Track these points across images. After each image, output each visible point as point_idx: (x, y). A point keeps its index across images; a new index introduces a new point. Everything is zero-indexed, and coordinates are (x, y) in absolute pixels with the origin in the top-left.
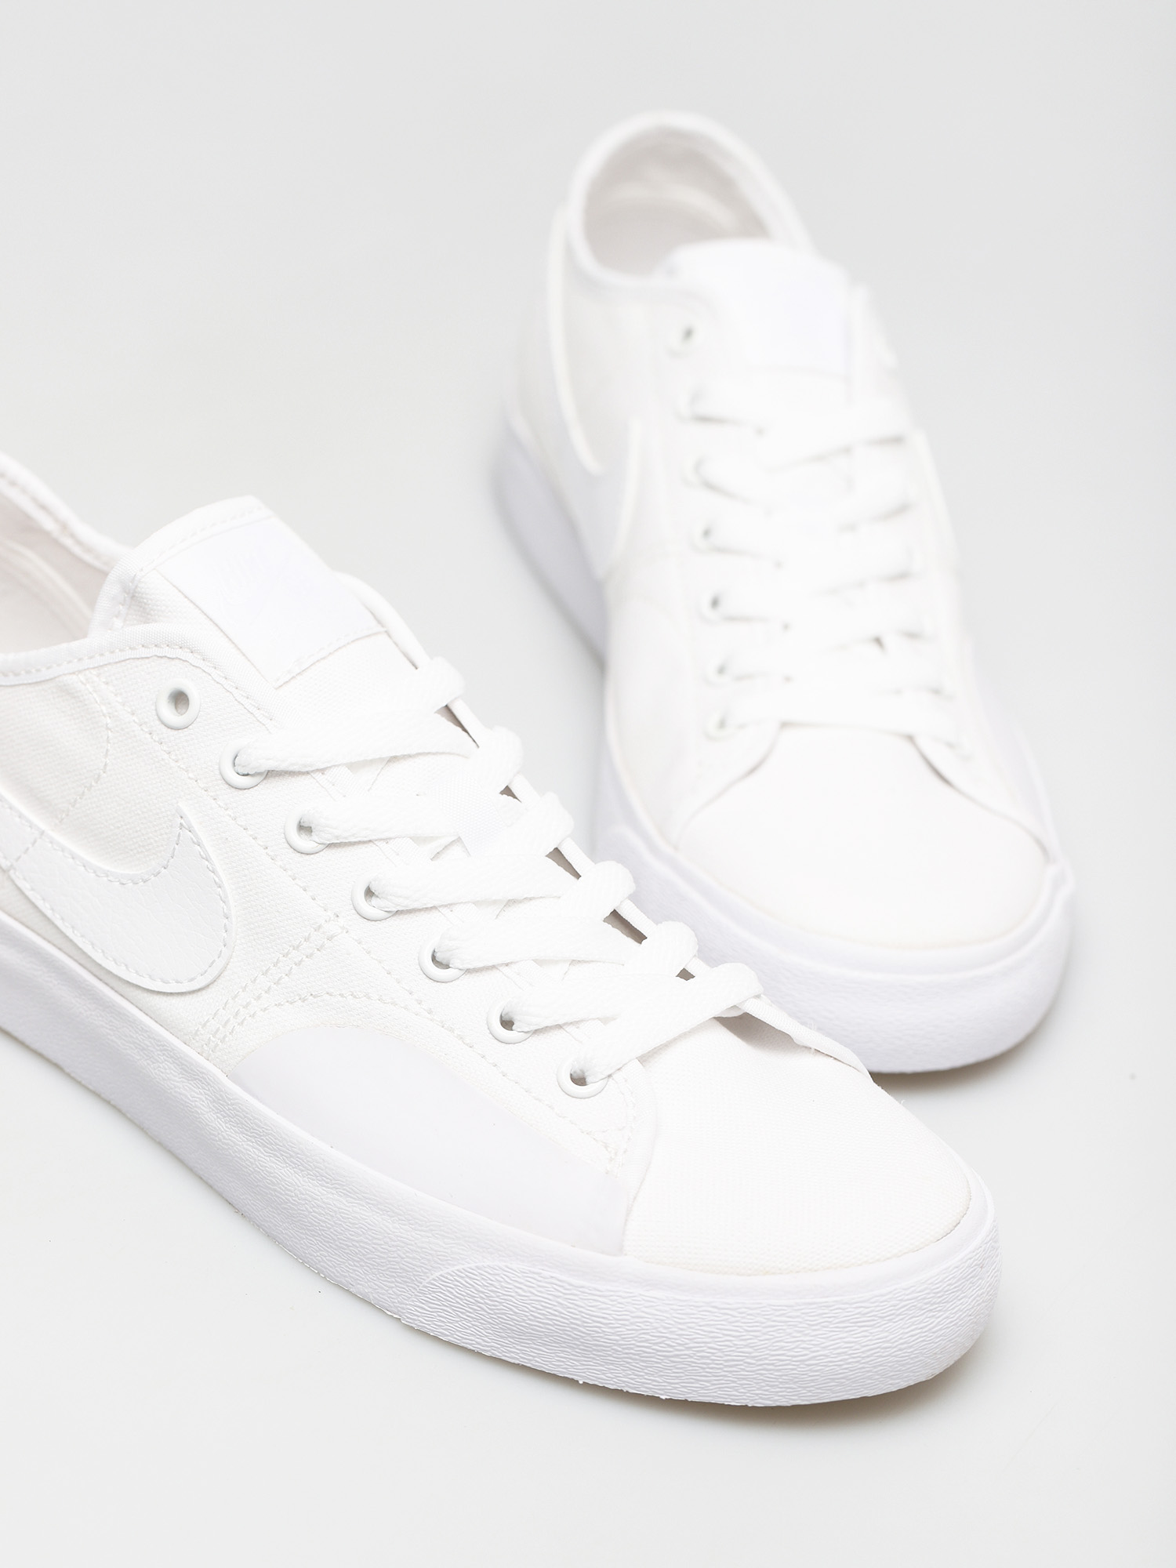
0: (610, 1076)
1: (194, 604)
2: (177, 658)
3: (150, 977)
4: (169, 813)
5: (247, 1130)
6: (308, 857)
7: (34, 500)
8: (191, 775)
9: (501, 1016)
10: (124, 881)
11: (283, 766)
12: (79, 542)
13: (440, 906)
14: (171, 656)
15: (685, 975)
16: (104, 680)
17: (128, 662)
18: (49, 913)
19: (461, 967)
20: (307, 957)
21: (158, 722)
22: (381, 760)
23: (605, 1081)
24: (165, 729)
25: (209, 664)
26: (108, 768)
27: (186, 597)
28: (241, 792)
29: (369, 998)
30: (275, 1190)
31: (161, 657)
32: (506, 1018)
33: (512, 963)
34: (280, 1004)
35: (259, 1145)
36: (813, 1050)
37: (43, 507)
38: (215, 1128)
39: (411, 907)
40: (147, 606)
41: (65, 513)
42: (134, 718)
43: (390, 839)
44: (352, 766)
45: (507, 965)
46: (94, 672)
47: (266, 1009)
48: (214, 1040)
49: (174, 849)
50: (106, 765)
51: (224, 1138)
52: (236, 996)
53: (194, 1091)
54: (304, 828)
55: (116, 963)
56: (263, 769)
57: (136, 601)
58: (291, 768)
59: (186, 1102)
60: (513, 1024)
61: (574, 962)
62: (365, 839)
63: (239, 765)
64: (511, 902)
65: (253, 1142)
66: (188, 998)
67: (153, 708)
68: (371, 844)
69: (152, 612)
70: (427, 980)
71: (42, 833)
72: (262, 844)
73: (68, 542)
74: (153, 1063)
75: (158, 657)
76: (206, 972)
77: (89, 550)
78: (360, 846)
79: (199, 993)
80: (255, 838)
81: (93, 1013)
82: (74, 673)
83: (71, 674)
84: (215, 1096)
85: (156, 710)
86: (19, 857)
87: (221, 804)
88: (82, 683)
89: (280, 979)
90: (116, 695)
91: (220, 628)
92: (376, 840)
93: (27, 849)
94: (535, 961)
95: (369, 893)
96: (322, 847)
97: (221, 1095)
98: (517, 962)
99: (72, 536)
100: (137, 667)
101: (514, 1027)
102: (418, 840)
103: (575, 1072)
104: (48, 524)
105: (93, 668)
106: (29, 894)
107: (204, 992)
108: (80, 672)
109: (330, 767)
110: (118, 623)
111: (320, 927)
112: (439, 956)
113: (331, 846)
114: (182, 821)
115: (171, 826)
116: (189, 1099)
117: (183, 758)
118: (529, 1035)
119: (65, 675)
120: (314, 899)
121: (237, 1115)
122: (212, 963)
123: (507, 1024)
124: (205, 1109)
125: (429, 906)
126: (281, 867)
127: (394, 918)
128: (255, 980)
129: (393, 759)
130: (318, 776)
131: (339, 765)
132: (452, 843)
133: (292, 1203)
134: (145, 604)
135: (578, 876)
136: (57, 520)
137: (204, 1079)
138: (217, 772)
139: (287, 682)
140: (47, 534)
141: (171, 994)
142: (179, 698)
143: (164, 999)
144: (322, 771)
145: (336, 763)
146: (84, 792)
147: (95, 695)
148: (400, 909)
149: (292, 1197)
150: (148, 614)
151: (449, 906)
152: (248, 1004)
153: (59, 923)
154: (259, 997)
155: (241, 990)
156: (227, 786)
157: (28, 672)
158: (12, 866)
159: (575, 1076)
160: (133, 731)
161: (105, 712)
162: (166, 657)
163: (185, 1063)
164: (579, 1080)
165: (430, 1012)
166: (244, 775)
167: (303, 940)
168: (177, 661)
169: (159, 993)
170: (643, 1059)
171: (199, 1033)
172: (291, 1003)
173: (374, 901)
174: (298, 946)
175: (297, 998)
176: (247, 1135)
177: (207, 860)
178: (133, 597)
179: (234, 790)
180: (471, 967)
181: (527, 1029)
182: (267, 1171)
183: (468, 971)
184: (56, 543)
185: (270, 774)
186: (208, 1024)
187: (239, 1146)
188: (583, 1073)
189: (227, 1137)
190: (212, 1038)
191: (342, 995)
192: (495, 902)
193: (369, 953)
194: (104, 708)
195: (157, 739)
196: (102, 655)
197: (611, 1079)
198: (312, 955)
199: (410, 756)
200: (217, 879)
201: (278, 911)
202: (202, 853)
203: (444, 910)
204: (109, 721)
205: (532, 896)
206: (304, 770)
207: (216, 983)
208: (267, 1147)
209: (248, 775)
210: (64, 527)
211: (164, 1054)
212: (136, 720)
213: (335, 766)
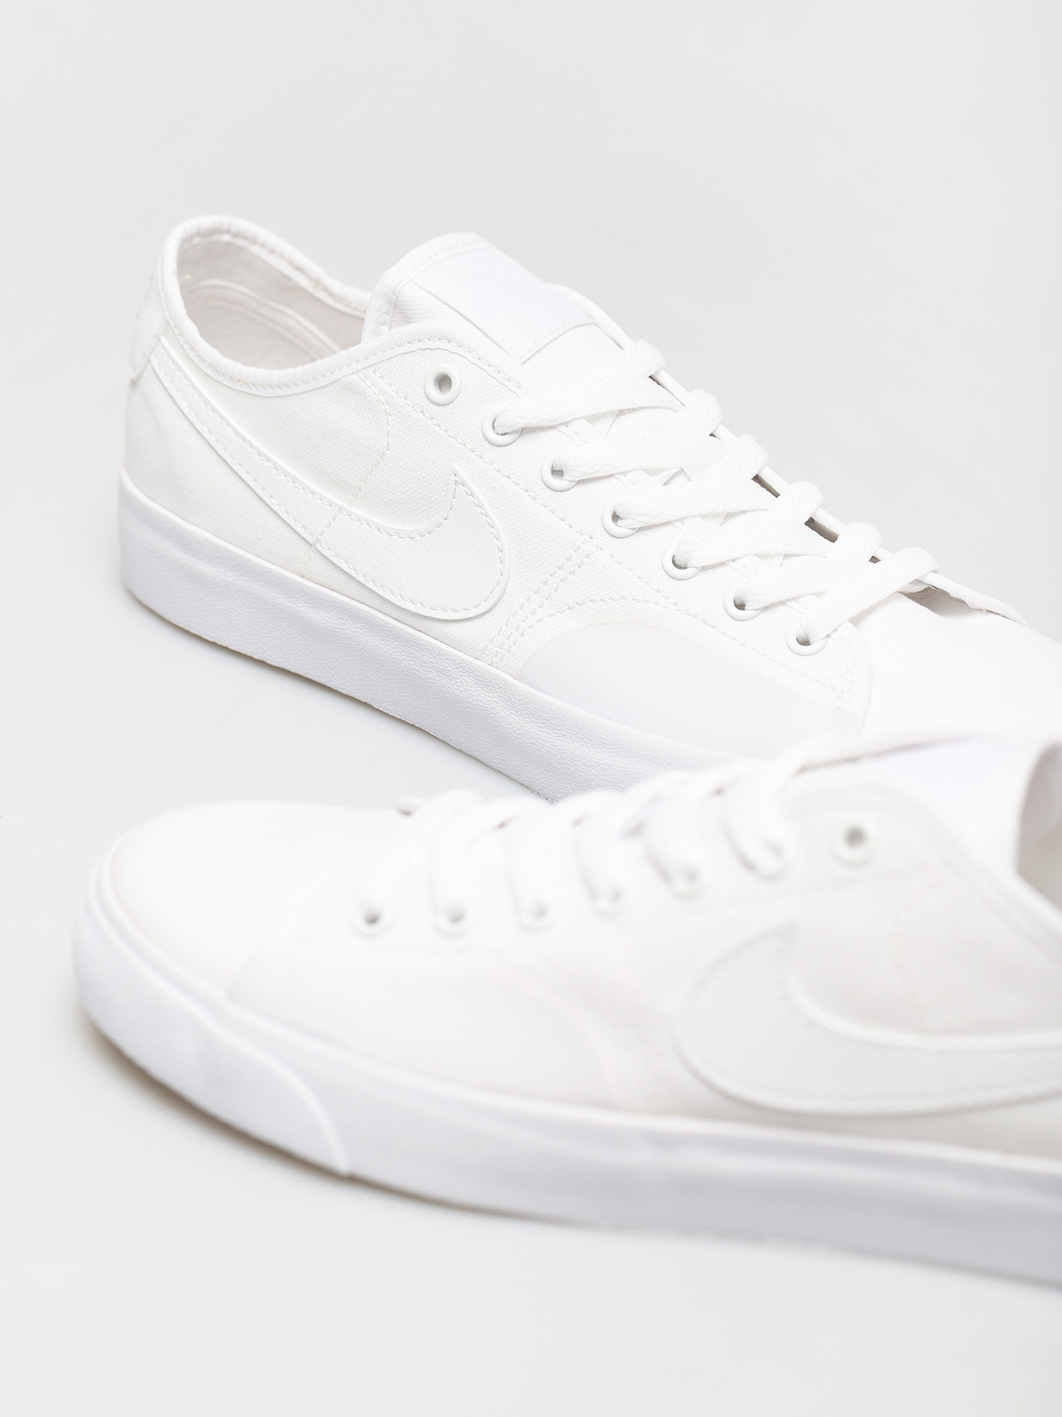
0: (828, 636)
1: (447, 304)
2: (437, 348)
3: (443, 609)
4: (444, 474)
5: (537, 719)
6: (562, 493)
7: (291, 263)
8: (459, 441)
9: (734, 601)
10: (413, 536)
11: (535, 423)
12: (331, 295)
13: (675, 521)
14: (432, 348)
15: (874, 560)
16: (380, 375)
17: (397, 357)
18: (352, 573)
19: (697, 566)
20: (570, 574)
21: (427, 402)
22: (611, 413)
23: (826, 639)
24: (434, 407)
25: (464, 349)
26: (390, 446)
27: (439, 300)
28: (501, 448)
29: (625, 599)
30: (565, 764)
31: (425, 349)
32: (738, 602)
33: (737, 559)
34: (552, 615)
35: (548, 729)
36: (985, 610)
37: (299, 269)
38: (509, 723)
39: (651, 523)
40: (408, 312)
41: (316, 270)
42: (408, 401)
43: (628, 472)
44: (591, 419)
45: (734, 561)
46: (370, 370)
47: (541, 620)
48: (501, 651)
49: (452, 502)
50: (388, 443)
51: (518, 729)
52: (515, 613)
53: (489, 696)
54: (557, 472)
55: (413, 603)
56: (519, 427)
57: (399, 311)
58: (541, 424)
59: (482, 707)
60: (744, 606)
61: (786, 556)
62: (607, 474)
63: (498, 427)
64: (730, 515)
65: (542, 728)
66: (475, 622)
67: (423, 391)
68: (612, 478)
69: (413, 316)
70: (671, 580)
71: (341, 508)
72: (523, 488)
73: (322, 295)
74: (452, 680)
75: (422, 349)
76: (488, 598)
77: (340, 299)
78: (604, 480)
79: (485, 617)
80: (517, 484)
81: (396, 650)
82: (354, 373)
83: (351, 374)
84: (507, 696)
85: (425, 393)
86: (323, 532)
87: (487, 461)
88: (362, 380)
89: (550, 594)
90: (390, 386)
91: (470, 321)
92: (616, 474)
93: (330, 523)
94: (756, 555)
95: (615, 517)
96: (572, 484)
97: (512, 694)
98: (742, 557)
99: (325, 290)
100: (405, 360)
101: (746, 608)
102: (651, 472)
103: (800, 636)
104: (303, 282)
105: (370, 366)
106: (334, 560)
107: (488, 615)
108: (359, 371)
109: (572, 420)
110: (385, 329)
111: (578, 548)
112: (678, 560)
113: (580, 482)
114: (456, 478)
115: (448, 484)
116: (484, 703)
117: (451, 428)
118: (759, 611)
119: (347, 375)
120: (571, 527)
121: (527, 708)
122: (493, 590)
123: (741, 606)
124: (500, 709)
125: (666, 521)
126: (541, 504)
127: (638, 534)
128: (529, 599)
129: (621, 413)
130: (563, 428)
131: (580, 418)
132: (676, 474)
133: (580, 772)
134: (406, 310)
135: (776, 495)
136: (310, 278)
137: (495, 683)
138: (481, 435)
139: (529, 359)
140: (304, 290)
141: (461, 620)
142: (443, 381)
143: (455, 625)
144: (566, 424)
145: (577, 417)
146: (372, 468)
147: (373, 388)
148: (642, 525)
149: (579, 766)
150: (409, 318)
151: (681, 520)
152: (526, 618)
153: (362, 579)
154: (534, 612)
155: (519, 608)
156: (490, 445)
157: (316, 379)
158: (317, 539)
159: (800, 639)
160: (408, 412)
161: (383, 400)
162: (428, 348)
163: (479, 674)
164: (805, 642)
165: (676, 604)
166: (502, 435)
167: (565, 561)
168: (438, 350)
169: (451, 621)
170: (855, 621)
171: (488, 648)
172: (562, 613)
173: (620, 522)
174: (562, 566)
175: (566, 608)
176: (537, 723)
177: (480, 507)
178: (395, 306)
179: (495, 447)
180: (706, 564)
181: (757, 607)
182: (557, 749)
183: (703, 569)
184: (312, 296)
185: (523, 431)
186: (495, 639)
187: (531, 733)
188: (807, 635)
189: (520, 728)
190: (499, 650)
191: (602, 600)
192: (717, 516)
193: (621, 564)
194: (381, 398)
195: (428, 416)
196: (375, 355)
197: (829, 639)
198: (574, 571)
199: (634, 410)
200: (490, 522)
201: (543, 540)
202: (475, 502)
203: (677, 524)
204: (387, 407)
205: (746, 509)
206: (552, 424)
207: (497, 606)
208: (555, 729)
209: (505, 434)
210: (317, 283)
211: (460, 671)
212: (410, 403)
213: (576, 419)
